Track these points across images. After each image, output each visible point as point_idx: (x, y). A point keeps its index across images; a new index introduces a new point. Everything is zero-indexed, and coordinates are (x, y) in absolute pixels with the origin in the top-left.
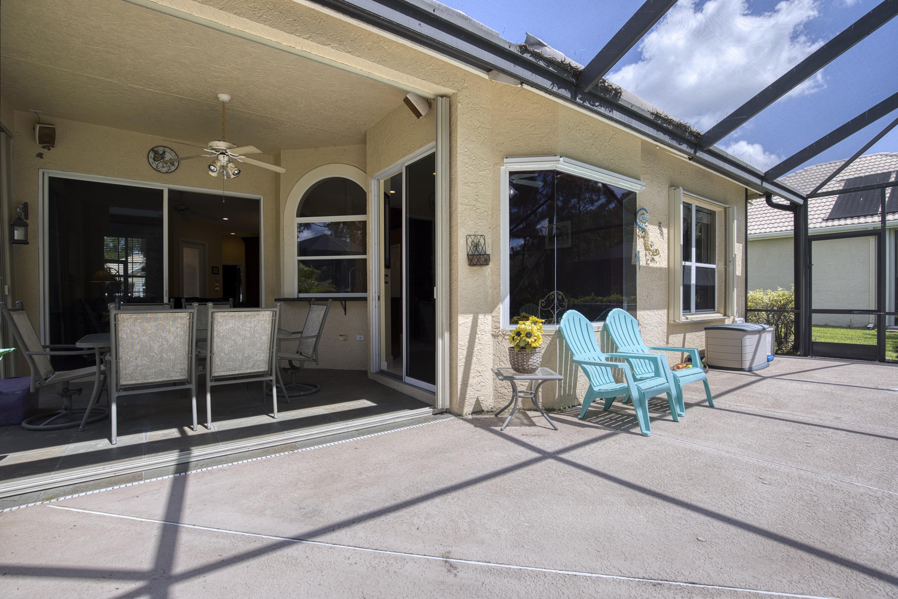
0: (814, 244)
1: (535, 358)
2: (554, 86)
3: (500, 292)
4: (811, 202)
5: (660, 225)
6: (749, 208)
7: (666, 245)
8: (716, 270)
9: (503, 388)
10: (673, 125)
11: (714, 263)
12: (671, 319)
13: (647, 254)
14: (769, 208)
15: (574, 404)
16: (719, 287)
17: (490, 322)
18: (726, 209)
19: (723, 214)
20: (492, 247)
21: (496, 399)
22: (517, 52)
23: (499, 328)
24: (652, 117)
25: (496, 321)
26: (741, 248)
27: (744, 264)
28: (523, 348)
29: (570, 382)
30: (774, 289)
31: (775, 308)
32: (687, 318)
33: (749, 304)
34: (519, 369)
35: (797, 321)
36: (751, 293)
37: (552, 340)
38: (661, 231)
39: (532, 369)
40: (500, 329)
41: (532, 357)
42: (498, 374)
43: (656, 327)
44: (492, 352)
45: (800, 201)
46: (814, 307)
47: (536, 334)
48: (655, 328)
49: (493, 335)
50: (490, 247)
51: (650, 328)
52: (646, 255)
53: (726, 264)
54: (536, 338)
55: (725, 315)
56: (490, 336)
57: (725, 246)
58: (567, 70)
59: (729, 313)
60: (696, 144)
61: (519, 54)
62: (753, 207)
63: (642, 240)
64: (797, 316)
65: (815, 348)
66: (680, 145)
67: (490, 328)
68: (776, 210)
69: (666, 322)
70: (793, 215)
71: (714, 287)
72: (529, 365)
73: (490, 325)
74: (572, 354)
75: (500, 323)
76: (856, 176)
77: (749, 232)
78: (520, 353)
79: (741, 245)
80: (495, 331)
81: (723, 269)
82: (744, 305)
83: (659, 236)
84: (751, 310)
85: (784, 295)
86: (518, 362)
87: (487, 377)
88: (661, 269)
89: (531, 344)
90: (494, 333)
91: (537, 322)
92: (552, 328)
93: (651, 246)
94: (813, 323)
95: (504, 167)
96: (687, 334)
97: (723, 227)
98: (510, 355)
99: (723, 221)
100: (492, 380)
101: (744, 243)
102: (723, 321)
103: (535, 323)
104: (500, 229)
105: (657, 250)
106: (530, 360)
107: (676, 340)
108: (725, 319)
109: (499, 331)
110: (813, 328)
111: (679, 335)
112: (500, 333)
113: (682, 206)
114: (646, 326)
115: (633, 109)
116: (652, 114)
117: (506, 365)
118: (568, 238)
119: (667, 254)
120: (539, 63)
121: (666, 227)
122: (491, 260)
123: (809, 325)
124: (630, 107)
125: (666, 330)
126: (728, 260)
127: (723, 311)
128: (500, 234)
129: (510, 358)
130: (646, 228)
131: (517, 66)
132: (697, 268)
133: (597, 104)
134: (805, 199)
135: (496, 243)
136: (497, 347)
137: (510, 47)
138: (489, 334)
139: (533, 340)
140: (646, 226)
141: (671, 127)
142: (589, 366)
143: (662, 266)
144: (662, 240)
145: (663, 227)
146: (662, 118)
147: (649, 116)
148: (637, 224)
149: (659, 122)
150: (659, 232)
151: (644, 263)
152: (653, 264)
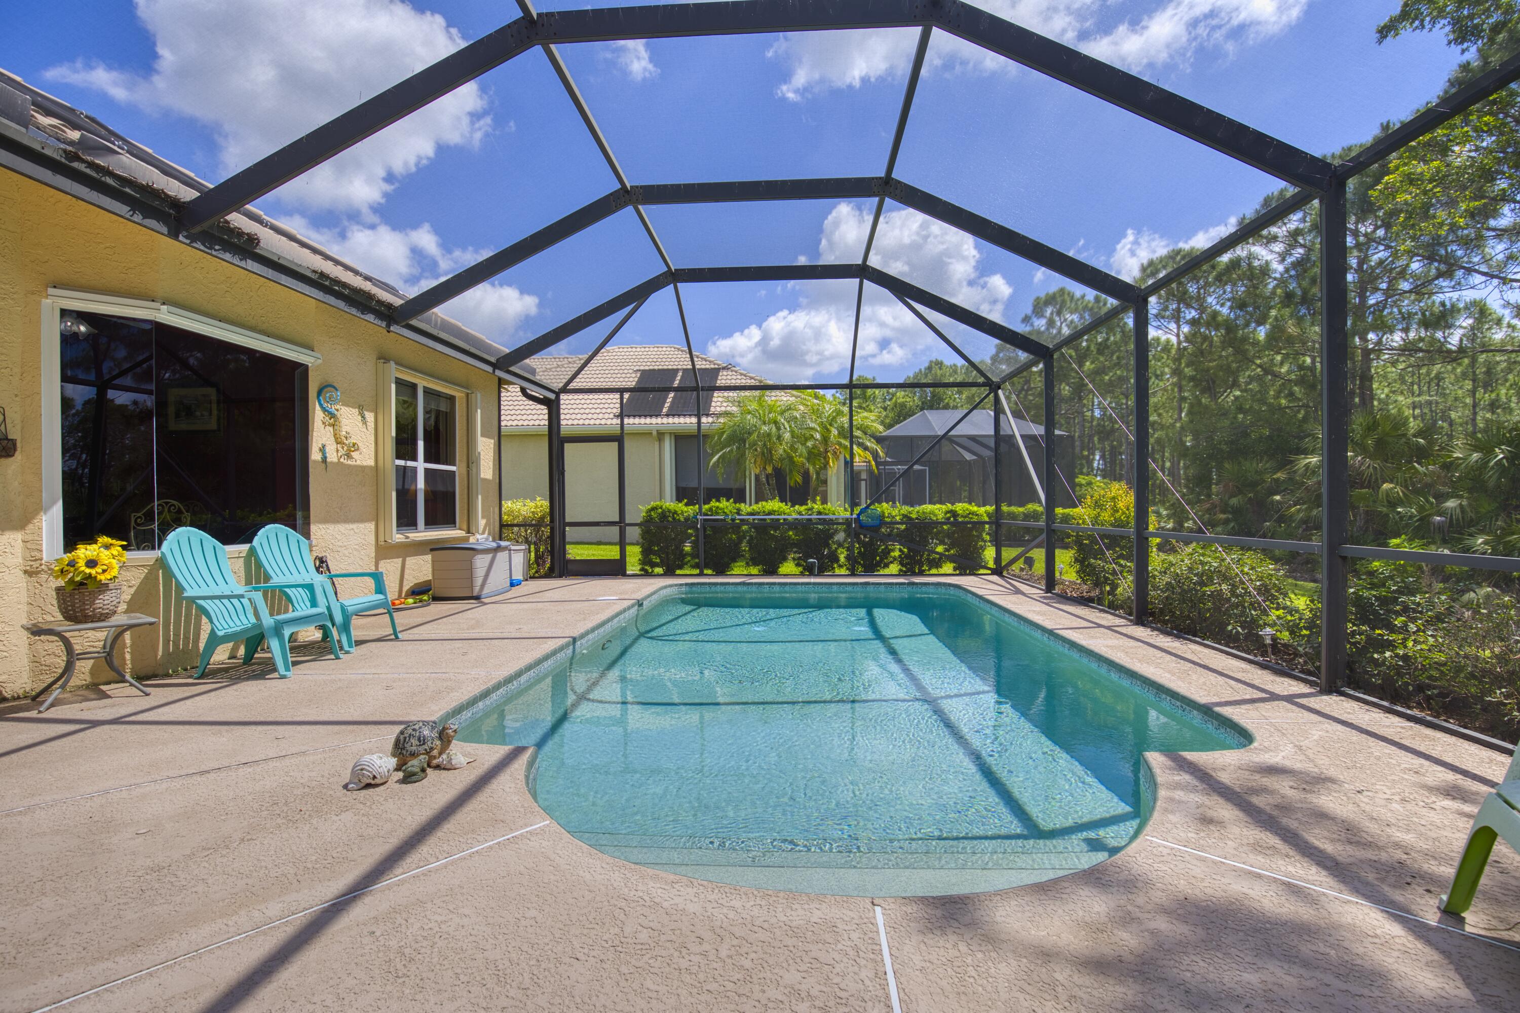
0: (567, 446)
1: (106, 598)
2: (134, 213)
3: (41, 500)
4: (563, 397)
5: (361, 408)
6: (502, 395)
7: (373, 438)
8: (457, 474)
9: (52, 656)
10: (349, 288)
11: (454, 465)
12: (381, 538)
13: (340, 449)
14: (524, 399)
15: (195, 665)
16: (461, 495)
17: (20, 551)
18: (467, 395)
19: (464, 400)
20: (23, 428)
21: (35, 676)
22: (58, 158)
23: (41, 560)
24: (314, 276)
25: (32, 548)
26: (492, 446)
27: (497, 467)
28: (81, 584)
29: (187, 632)
30: (533, 499)
31: (534, 522)
32: (407, 537)
33: (505, 517)
34: (76, 617)
35: (552, 537)
36: (507, 505)
37: (150, 572)
38: (363, 417)
39: (102, 614)
40: (43, 562)
41: (101, 597)
42: (36, 631)
43: (356, 550)
44: (24, 599)
45: (552, 396)
46: (567, 520)
47: (106, 562)
48: (355, 553)
49: (26, 572)
50: (19, 427)
51: (346, 552)
52: (338, 451)
53: (468, 467)
54: (105, 567)
55: (468, 532)
56: (21, 574)
57: (468, 442)
58: (160, 197)
59: (473, 529)
60: (389, 316)
61: (63, 160)
62: (509, 394)
63: (331, 429)
64: (552, 529)
65: (570, 567)
66: (363, 314)
67: (20, 560)
68: (531, 402)
69: (374, 543)
70: (546, 411)
71: (453, 494)
72: (94, 609)
73: (20, 554)
74: (180, 589)
75: (41, 551)
76: (651, 368)
77: (503, 424)
78: (76, 592)
79: (492, 441)
80: (31, 566)
81: (465, 473)
82: (497, 518)
83: (360, 425)
84: (508, 525)
85: (542, 506)
86: (73, 606)
87: (14, 641)
88: (363, 468)
89: (96, 577)
90: (28, 568)
91: (111, 545)
92: (148, 556)
93: (346, 438)
94: (568, 539)
95: (49, 301)
96: (408, 559)
97: (465, 418)
98: (58, 598)
99: (465, 409)
100: (27, 645)
101: (496, 438)
102: (466, 539)
103: (107, 547)
104: (40, 399)
105: (354, 445)
106: (98, 601)
107: (390, 568)
108: (469, 537)
109: (41, 565)
110: (568, 547)
111: (395, 560)
112: (43, 567)
113: (393, 386)
114: (339, 549)
115: (281, 261)
116: (314, 272)
117: (53, 616)
118: (211, 414)
119: (373, 449)
120: (103, 179)
121: (371, 411)
122: (19, 449)
123: (563, 543)
124: (276, 259)
125: (373, 555)
126: (471, 461)
127: (465, 527)
128: (40, 407)
129: (59, 602)
130: (336, 412)
131: (58, 176)
132: (427, 471)
133: (217, 247)
134: (558, 394)
135: (33, 420)
136: (37, 591)
137: (43, 148)
138: (17, 570)
139: (100, 571)
140: (337, 410)
141: (346, 292)
142: (209, 601)
143: (365, 464)
144: (365, 430)
145: (367, 410)
146: (331, 279)
147: (309, 274)
148: (321, 405)
149: (327, 283)
150: (360, 417)
151: (335, 460)
152: (349, 462)
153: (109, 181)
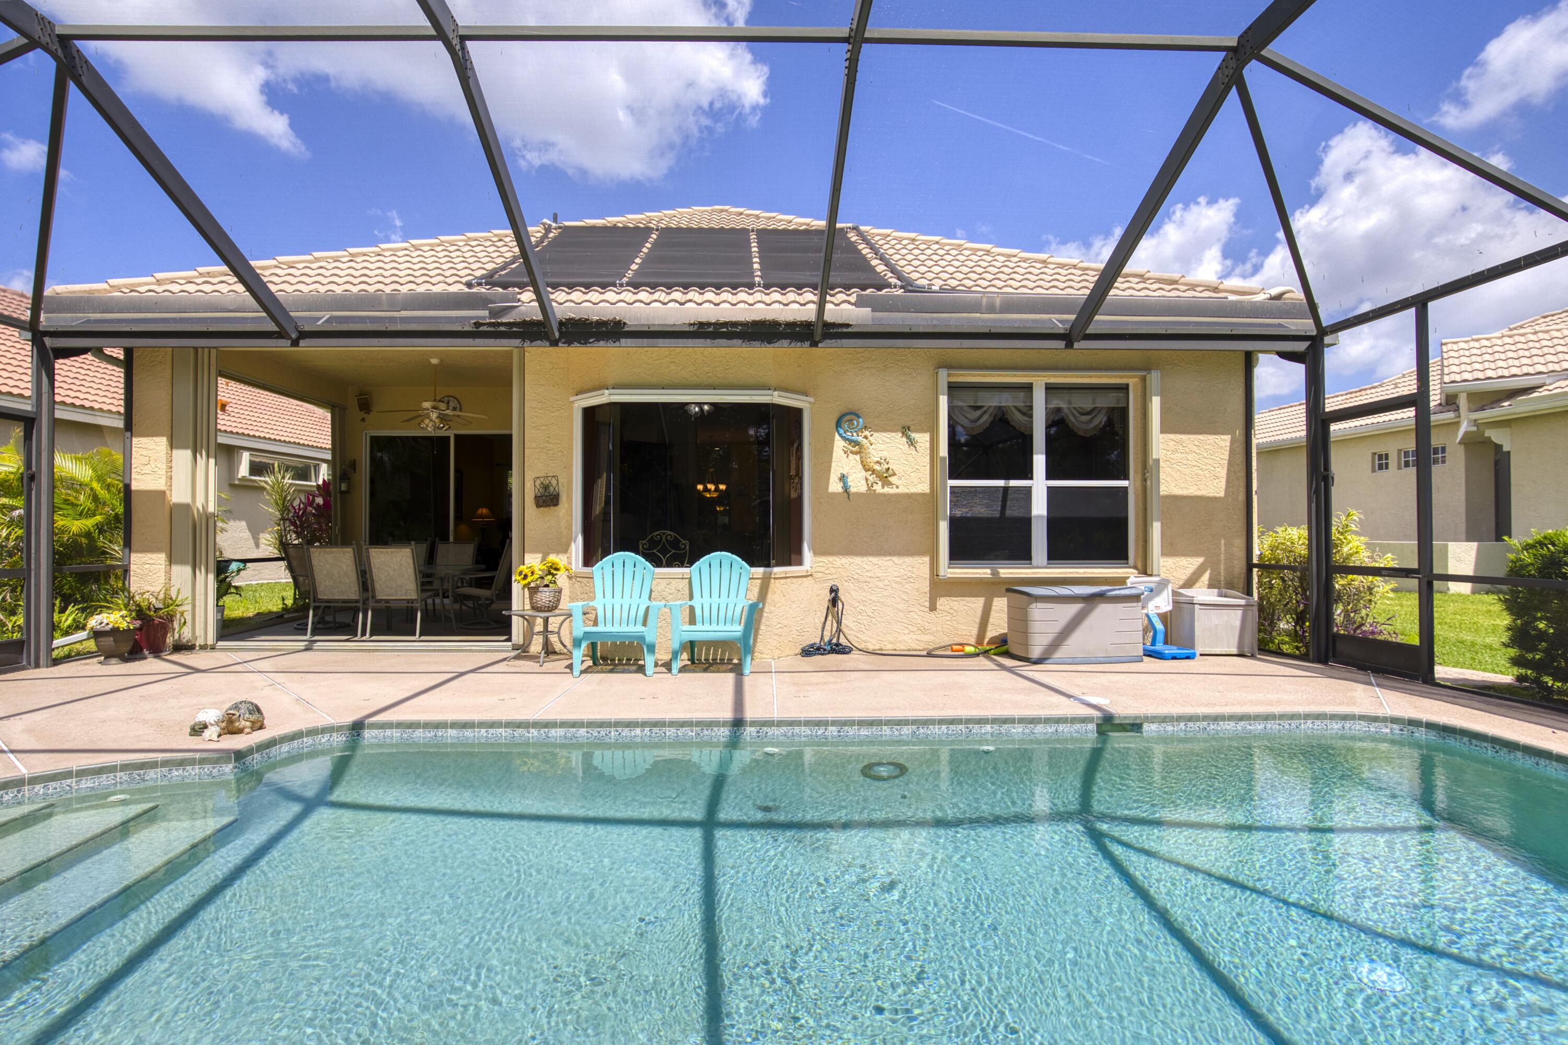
3: (572, 532)
5: (905, 430)
7: (927, 461)
8: (1130, 491)
10: (741, 325)
11: (1126, 478)
12: (935, 574)
13: (871, 477)
18: (1144, 378)
19: (1140, 387)
22: (472, 329)
24: (693, 328)
26: (1225, 443)
32: (995, 573)
38: (907, 439)
43: (897, 582)
48: (895, 585)
50: (566, 487)
51: (880, 584)
52: (866, 480)
53: (1145, 480)
57: (1144, 445)
61: (475, 329)
63: (856, 457)
65: (1339, 647)
69: (928, 576)
81: (1141, 489)
83: (905, 448)
88: (909, 496)
93: (880, 464)
95: (576, 405)
96: (997, 599)
97: (1141, 412)
99: (1141, 400)
104: (573, 468)
105: (893, 470)
107: (961, 606)
111: (969, 599)
113: (943, 401)
114: (868, 580)
115: (652, 329)
116: (694, 324)
119: (927, 473)
120: (499, 329)
121: (925, 433)
122: (563, 501)
124: (646, 329)
125: (928, 592)
126: (1147, 471)
128: (573, 473)
130: (864, 440)
132: (1055, 489)
133: (591, 340)
135: (570, 482)
137: (463, 328)
140: (868, 437)
141: (739, 329)
143: (913, 490)
144: (914, 452)
145: (917, 431)
146: (714, 324)
147: (687, 329)
148: (840, 435)
149: (711, 329)
150: (904, 439)
151: (863, 488)
152: (887, 490)
153: (502, 329)
